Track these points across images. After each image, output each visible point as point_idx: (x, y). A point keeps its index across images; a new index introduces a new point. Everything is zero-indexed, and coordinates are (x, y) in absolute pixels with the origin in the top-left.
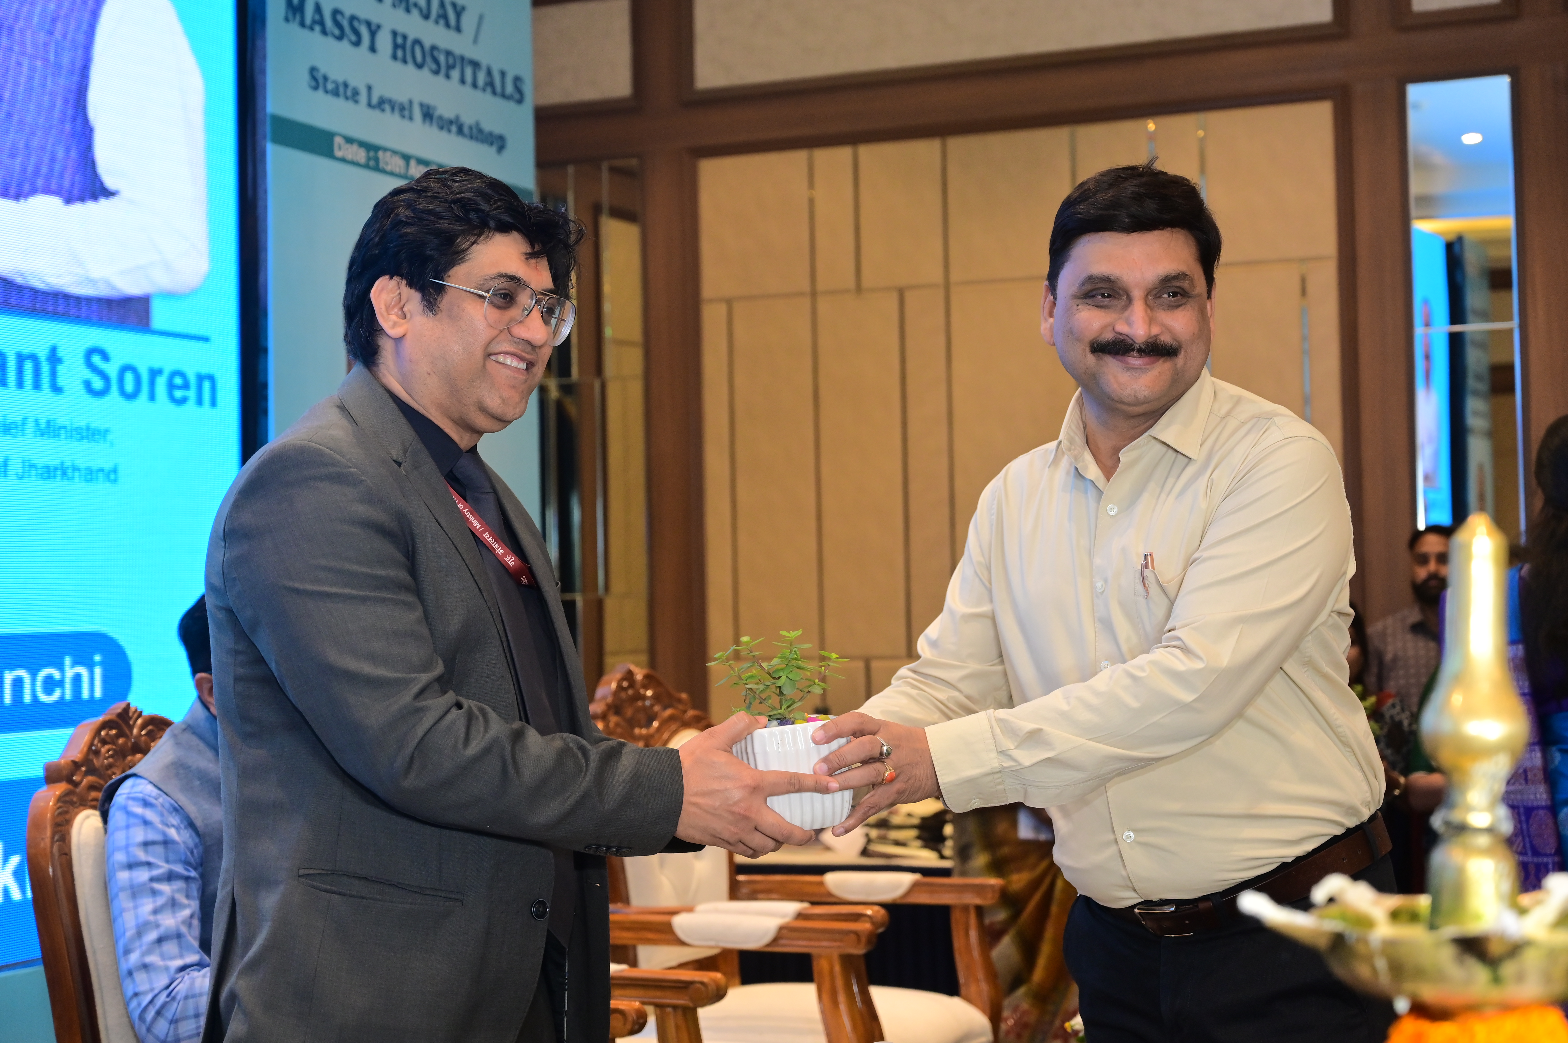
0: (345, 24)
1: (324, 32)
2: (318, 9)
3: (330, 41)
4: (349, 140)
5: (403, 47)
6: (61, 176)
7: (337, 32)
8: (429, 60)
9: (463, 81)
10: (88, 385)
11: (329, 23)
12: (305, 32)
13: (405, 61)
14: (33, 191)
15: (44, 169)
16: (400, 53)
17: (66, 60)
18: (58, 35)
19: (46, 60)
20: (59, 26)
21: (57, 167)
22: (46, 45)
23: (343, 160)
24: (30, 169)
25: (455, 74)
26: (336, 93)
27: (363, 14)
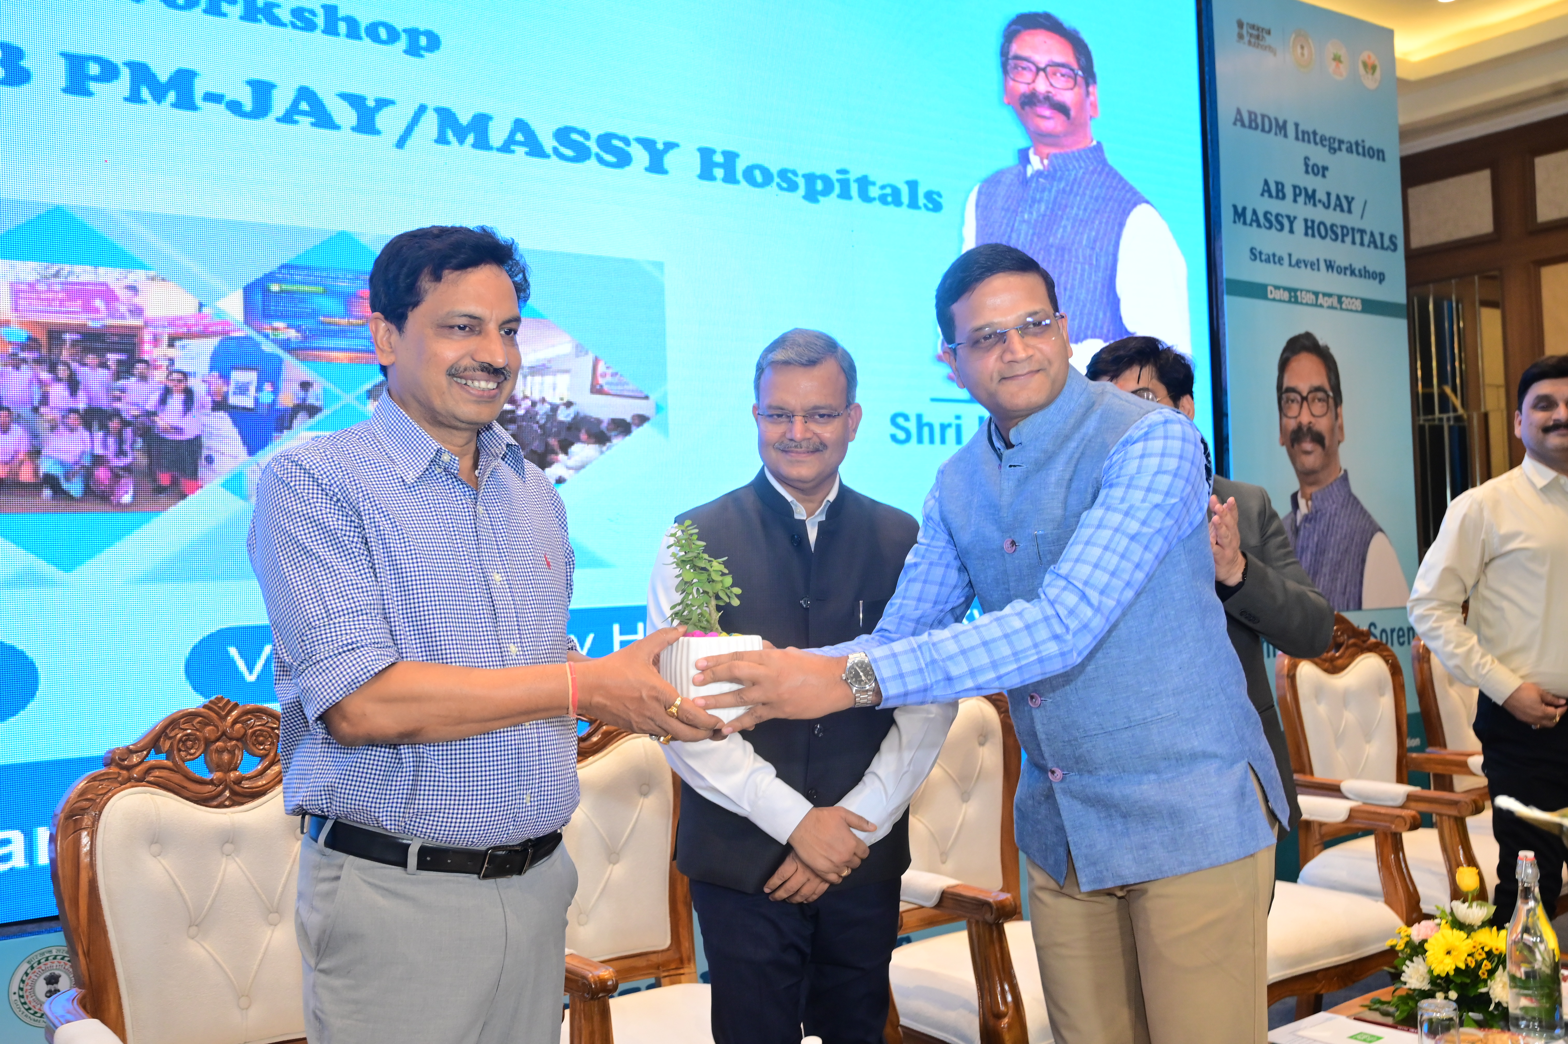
0: (1273, 219)
1: (1259, 226)
2: (1255, 212)
3: (1263, 230)
4: (1277, 288)
5: (1312, 228)
6: (1102, 328)
7: (1267, 225)
8: (1329, 232)
9: (1354, 242)
11: (1262, 220)
12: (1247, 228)
13: (1313, 236)
14: (1086, 337)
15: (1092, 325)
16: (1310, 231)
17: (1102, 262)
18: (1097, 250)
19: (1091, 264)
20: (1098, 244)
21: (1099, 324)
22: (1090, 256)
23: (1274, 300)
24: (1084, 325)
25: (1348, 239)
26: (1268, 261)
27: (1284, 212)
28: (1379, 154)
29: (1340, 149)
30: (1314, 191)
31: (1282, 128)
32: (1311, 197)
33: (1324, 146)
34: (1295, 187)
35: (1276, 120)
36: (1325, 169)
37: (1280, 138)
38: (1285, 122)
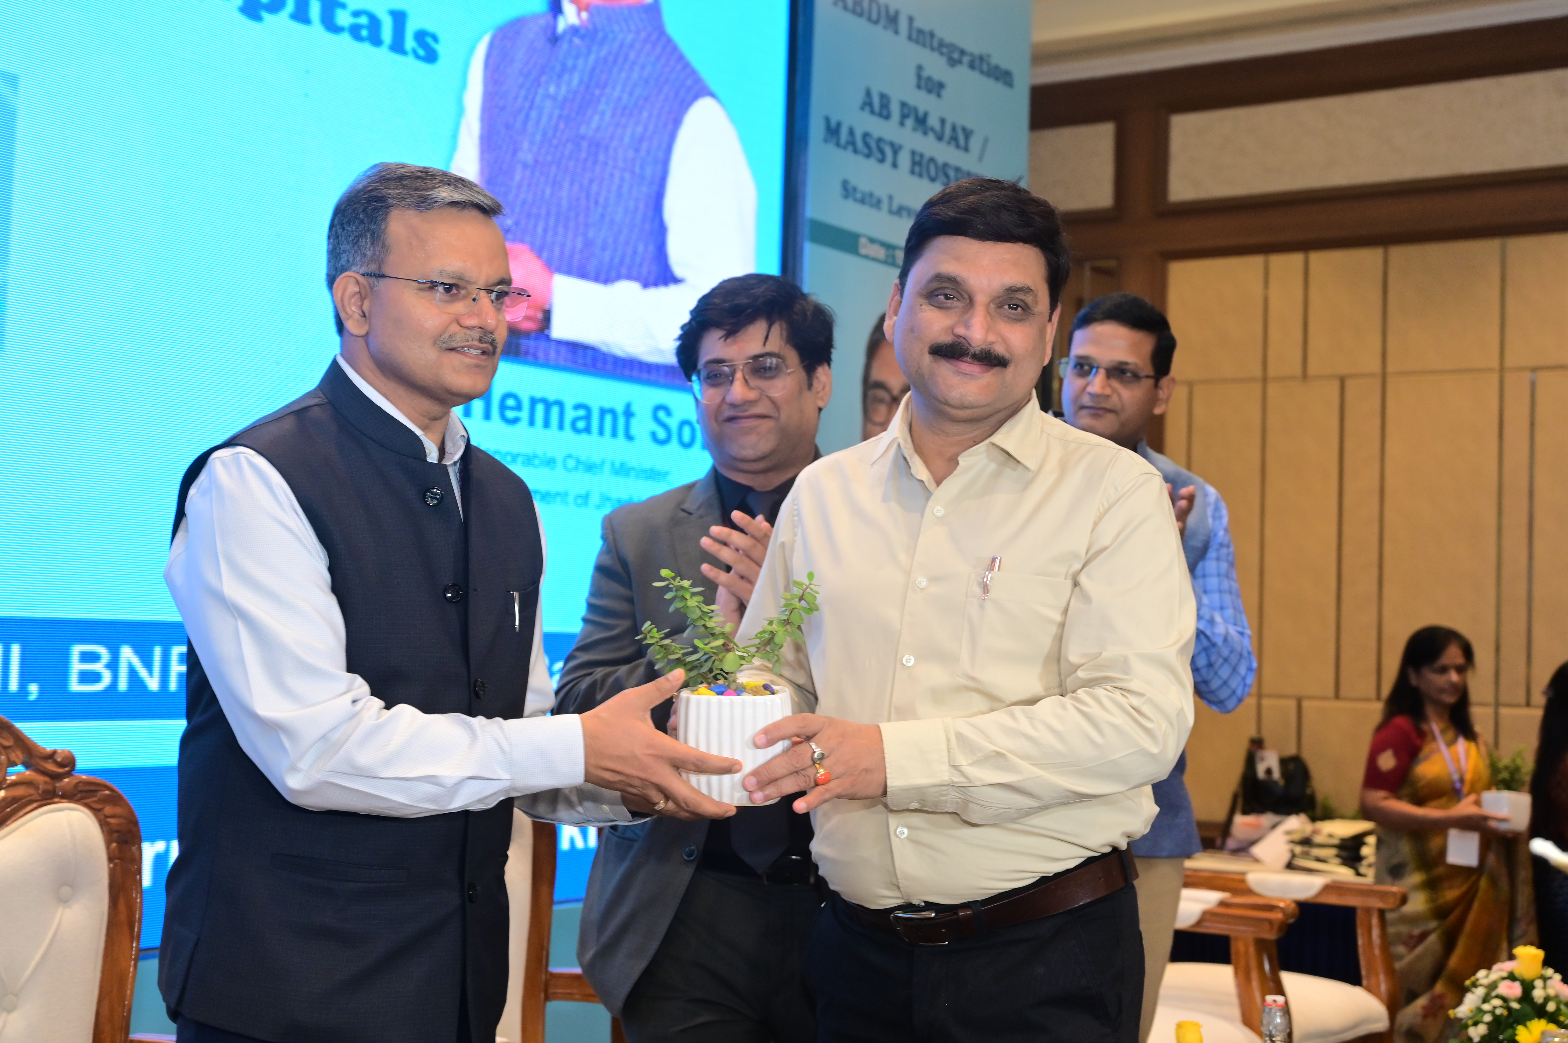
0: (873, 144)
1: (856, 151)
2: (851, 132)
3: (860, 159)
4: (872, 241)
5: (920, 164)
6: (641, 265)
7: (866, 151)
8: (940, 174)
10: (654, 435)
11: (860, 143)
12: (839, 152)
13: (920, 175)
14: (618, 278)
15: (627, 260)
16: (917, 169)
17: (649, 171)
18: (643, 153)
19: (633, 173)
20: (645, 146)
21: (638, 259)
22: (634, 160)
23: (866, 257)
24: (617, 260)
26: (862, 201)
27: (888, 136)
28: (1004, 76)
29: (960, 62)
30: (926, 115)
31: (892, 20)
32: (921, 122)
33: (942, 54)
34: (903, 105)
35: (887, 8)
36: (941, 86)
37: (889, 34)
38: (897, 13)
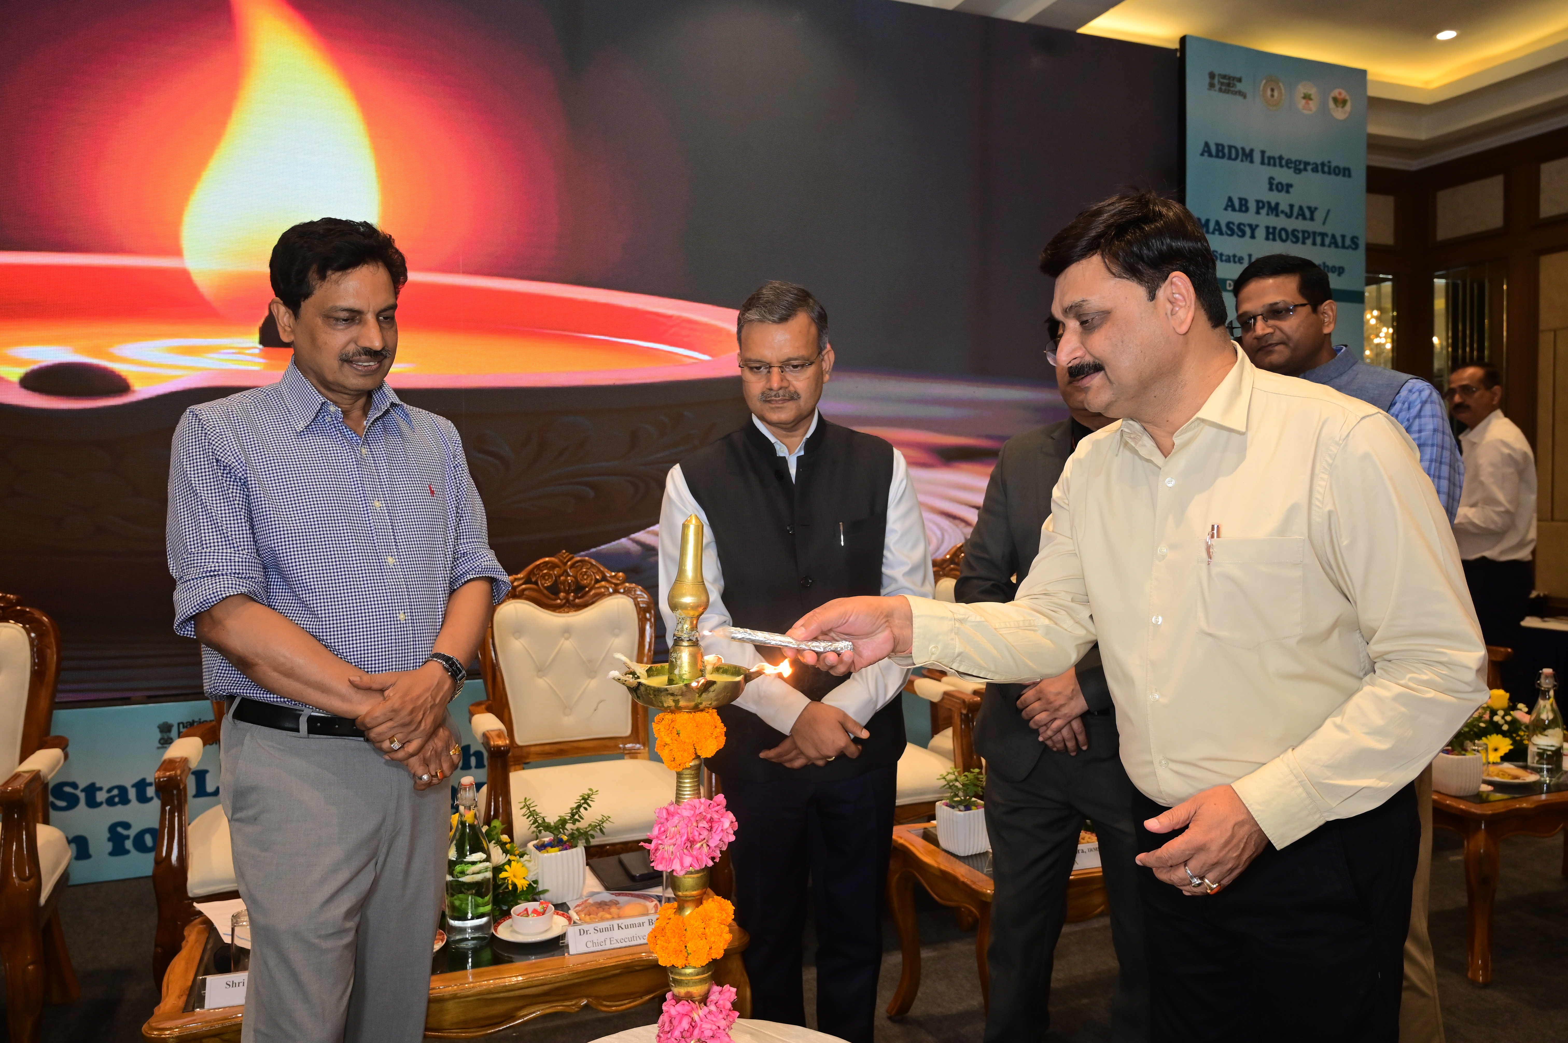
0: (1235, 228)
1: (1221, 234)
2: (1217, 223)
3: (1226, 237)
5: (1274, 234)
8: (1290, 236)
9: (1314, 244)
11: (1224, 229)
13: (1274, 239)
16: (1271, 236)
25: (1309, 242)
26: (1228, 261)
27: (1246, 222)
28: (1346, 172)
29: (1305, 169)
30: (1277, 204)
31: (1248, 156)
32: (1274, 209)
33: (1289, 168)
34: (1258, 202)
35: (1243, 149)
36: (1289, 186)
37: (1246, 164)
38: (1252, 151)
